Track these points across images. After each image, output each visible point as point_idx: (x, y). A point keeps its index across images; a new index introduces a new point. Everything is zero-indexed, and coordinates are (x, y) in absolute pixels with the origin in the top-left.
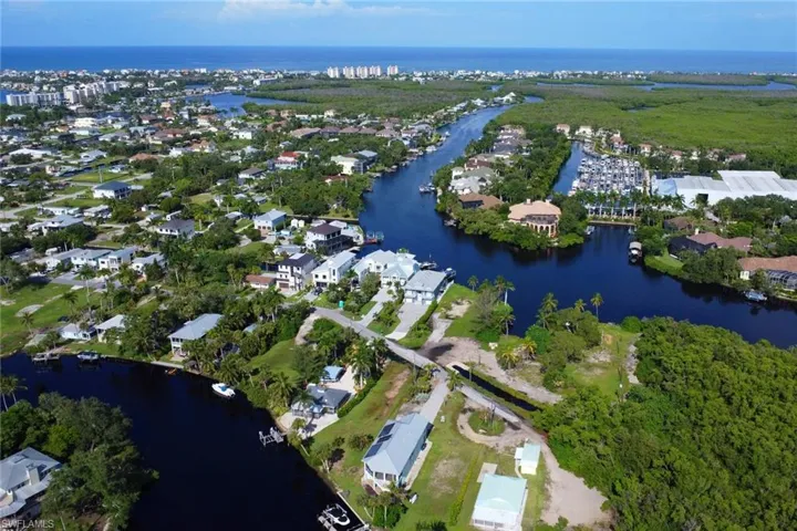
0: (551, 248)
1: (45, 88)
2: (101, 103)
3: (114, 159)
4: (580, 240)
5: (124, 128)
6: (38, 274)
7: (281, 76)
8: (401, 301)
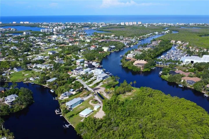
0: (141, 71)
1: (51, 27)
2: (61, 32)
3: (57, 46)
4: (149, 70)
5: (63, 38)
6: (31, 68)
7: (108, 25)
8: (96, 79)
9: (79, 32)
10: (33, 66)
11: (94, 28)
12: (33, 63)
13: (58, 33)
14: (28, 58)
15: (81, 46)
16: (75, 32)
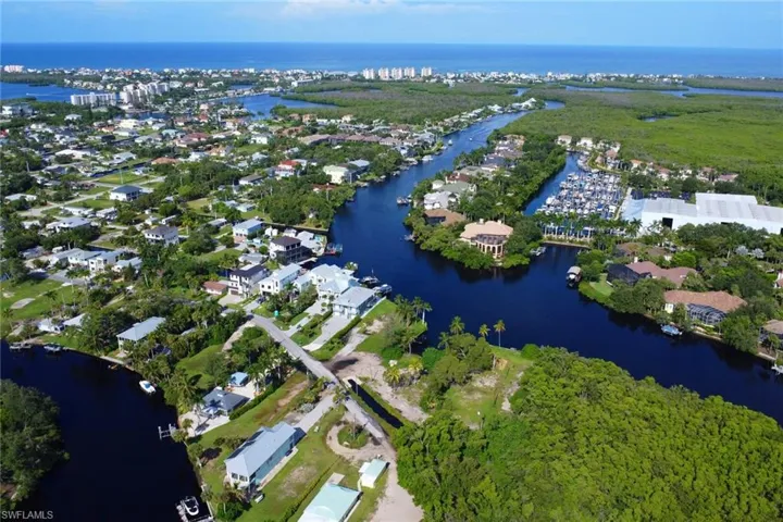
1: (109, 87)
2: (149, 103)
3: (141, 161)
4: (526, 261)
5: (161, 129)
6: (40, 270)
7: (319, 77)
8: (329, 315)
9: (220, 105)
10: (50, 258)
11: (273, 89)
12: (49, 246)
13: (141, 110)
14: (26, 218)
15: (239, 161)
16: (204, 107)
